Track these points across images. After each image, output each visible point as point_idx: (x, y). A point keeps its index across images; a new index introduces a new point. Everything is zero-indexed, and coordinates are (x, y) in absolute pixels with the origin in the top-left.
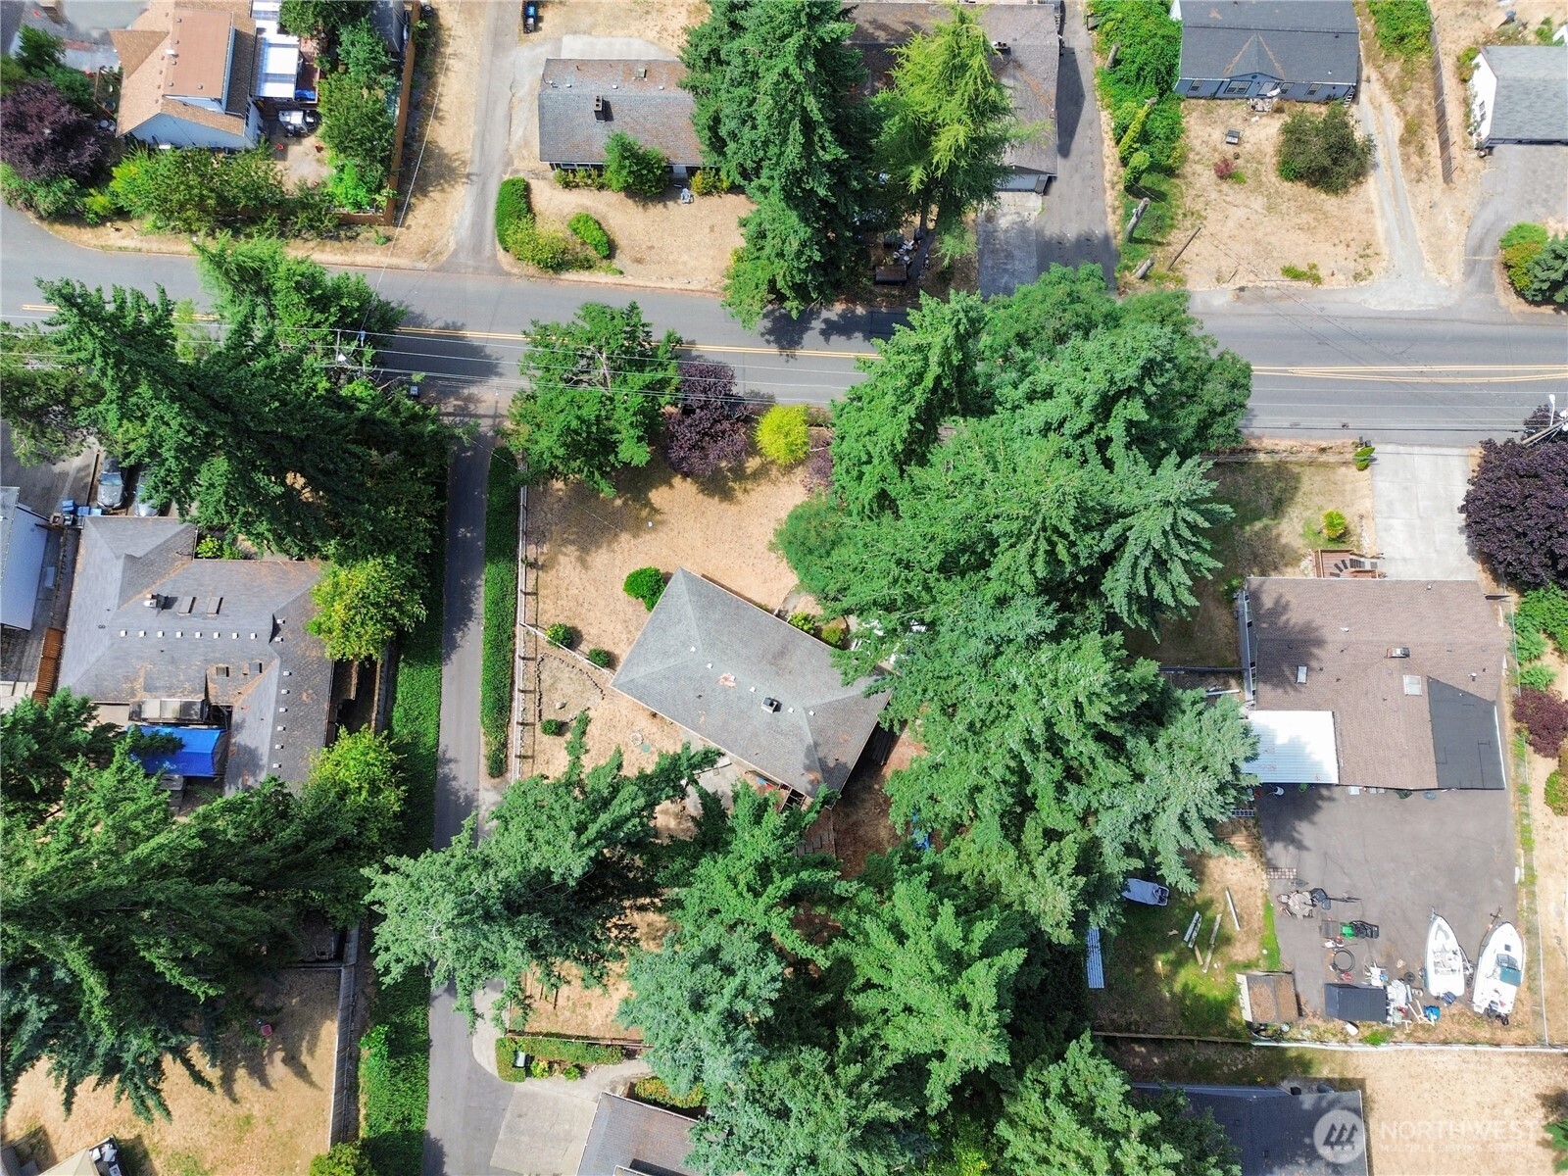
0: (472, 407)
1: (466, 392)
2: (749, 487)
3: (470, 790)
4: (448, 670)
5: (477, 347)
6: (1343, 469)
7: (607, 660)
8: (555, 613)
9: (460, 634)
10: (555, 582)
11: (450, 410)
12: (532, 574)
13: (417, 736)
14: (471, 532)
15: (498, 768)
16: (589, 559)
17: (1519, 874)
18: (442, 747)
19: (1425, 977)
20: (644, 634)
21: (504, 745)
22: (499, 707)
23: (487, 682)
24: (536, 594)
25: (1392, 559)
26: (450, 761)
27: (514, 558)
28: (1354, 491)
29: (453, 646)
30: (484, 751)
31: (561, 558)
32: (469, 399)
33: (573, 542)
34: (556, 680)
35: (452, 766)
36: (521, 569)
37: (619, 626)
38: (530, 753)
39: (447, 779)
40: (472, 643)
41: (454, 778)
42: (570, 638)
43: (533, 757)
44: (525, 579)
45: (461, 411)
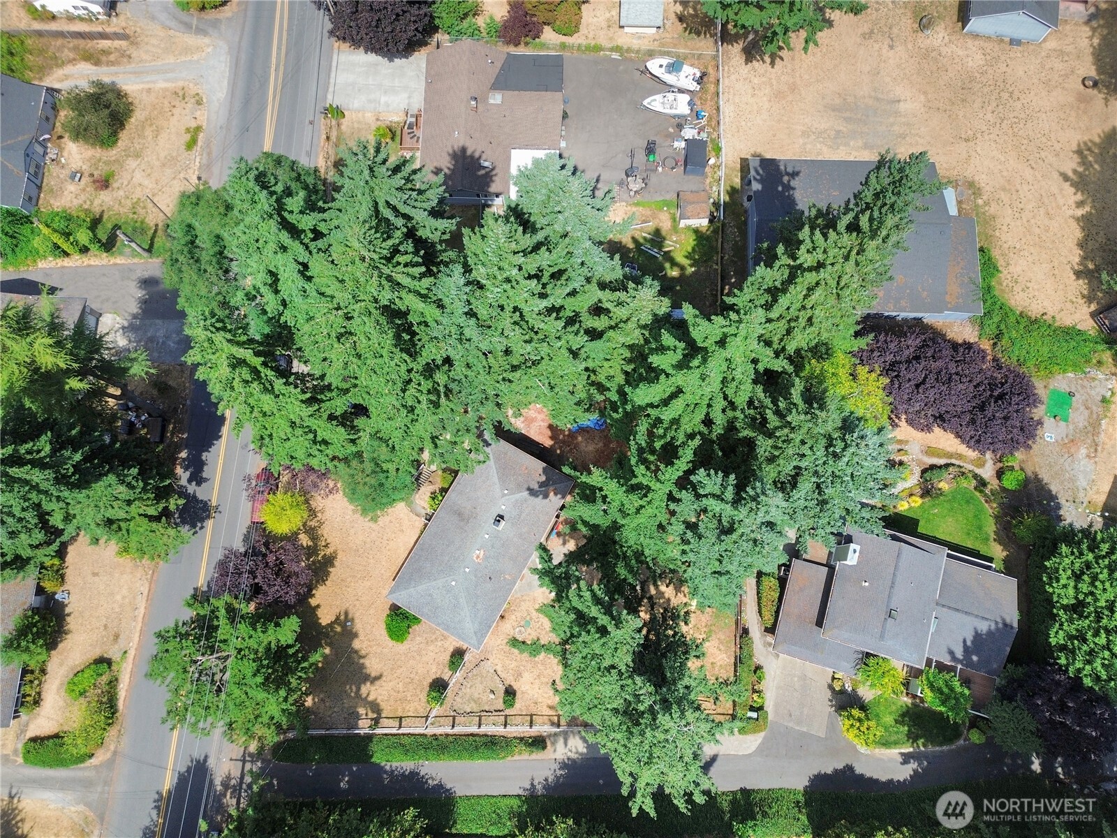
0: (233, 782)
1: (219, 788)
2: (323, 544)
3: (557, 766)
4: (460, 790)
5: (179, 779)
6: (343, 127)
7: (458, 654)
8: (418, 701)
9: (430, 781)
10: (392, 702)
11: (234, 801)
12: (384, 722)
13: (512, 814)
14: (344, 776)
15: (538, 743)
16: (373, 675)
17: (615, 56)
18: (521, 792)
19: (679, 116)
20: (438, 625)
21: (521, 739)
22: (492, 744)
23: (471, 757)
24: (401, 718)
25: (409, 104)
26: (532, 784)
27: (369, 738)
28: (359, 122)
29: (440, 786)
30: (525, 756)
31: (371, 698)
32: (226, 785)
33: (359, 689)
34: (472, 699)
35: (536, 783)
36: (378, 731)
37: (431, 648)
38: (529, 718)
39: (547, 787)
40: (437, 770)
41: (546, 780)
42: (439, 686)
43: (531, 716)
44: (388, 727)
45: (237, 791)
